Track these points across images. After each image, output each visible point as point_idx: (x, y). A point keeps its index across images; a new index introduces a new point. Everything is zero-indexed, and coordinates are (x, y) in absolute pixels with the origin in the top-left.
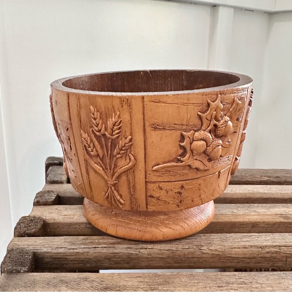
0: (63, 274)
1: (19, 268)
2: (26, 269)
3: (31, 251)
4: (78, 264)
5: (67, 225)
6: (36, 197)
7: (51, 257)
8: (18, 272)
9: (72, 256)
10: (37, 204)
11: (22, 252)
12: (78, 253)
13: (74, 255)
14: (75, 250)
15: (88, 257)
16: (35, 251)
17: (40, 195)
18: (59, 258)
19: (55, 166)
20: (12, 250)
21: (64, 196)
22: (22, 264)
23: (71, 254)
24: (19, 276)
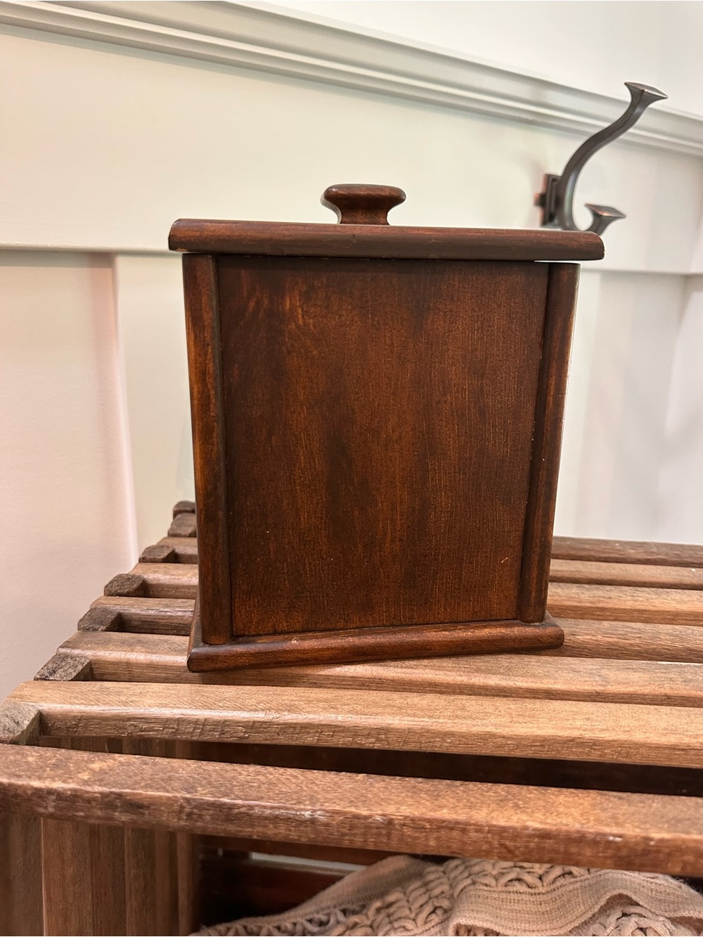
0: (144, 635)
1: (97, 627)
2: (104, 628)
3: (117, 611)
4: (171, 630)
5: (174, 588)
6: (143, 554)
7: (140, 620)
8: (95, 630)
9: (165, 619)
10: (143, 560)
11: (105, 611)
12: (170, 616)
13: (167, 619)
14: (168, 613)
15: (182, 622)
16: (121, 611)
17: (150, 550)
18: (149, 622)
19: (187, 514)
20: (95, 608)
21: (183, 553)
22: (101, 623)
23: (163, 618)
24: (95, 634)
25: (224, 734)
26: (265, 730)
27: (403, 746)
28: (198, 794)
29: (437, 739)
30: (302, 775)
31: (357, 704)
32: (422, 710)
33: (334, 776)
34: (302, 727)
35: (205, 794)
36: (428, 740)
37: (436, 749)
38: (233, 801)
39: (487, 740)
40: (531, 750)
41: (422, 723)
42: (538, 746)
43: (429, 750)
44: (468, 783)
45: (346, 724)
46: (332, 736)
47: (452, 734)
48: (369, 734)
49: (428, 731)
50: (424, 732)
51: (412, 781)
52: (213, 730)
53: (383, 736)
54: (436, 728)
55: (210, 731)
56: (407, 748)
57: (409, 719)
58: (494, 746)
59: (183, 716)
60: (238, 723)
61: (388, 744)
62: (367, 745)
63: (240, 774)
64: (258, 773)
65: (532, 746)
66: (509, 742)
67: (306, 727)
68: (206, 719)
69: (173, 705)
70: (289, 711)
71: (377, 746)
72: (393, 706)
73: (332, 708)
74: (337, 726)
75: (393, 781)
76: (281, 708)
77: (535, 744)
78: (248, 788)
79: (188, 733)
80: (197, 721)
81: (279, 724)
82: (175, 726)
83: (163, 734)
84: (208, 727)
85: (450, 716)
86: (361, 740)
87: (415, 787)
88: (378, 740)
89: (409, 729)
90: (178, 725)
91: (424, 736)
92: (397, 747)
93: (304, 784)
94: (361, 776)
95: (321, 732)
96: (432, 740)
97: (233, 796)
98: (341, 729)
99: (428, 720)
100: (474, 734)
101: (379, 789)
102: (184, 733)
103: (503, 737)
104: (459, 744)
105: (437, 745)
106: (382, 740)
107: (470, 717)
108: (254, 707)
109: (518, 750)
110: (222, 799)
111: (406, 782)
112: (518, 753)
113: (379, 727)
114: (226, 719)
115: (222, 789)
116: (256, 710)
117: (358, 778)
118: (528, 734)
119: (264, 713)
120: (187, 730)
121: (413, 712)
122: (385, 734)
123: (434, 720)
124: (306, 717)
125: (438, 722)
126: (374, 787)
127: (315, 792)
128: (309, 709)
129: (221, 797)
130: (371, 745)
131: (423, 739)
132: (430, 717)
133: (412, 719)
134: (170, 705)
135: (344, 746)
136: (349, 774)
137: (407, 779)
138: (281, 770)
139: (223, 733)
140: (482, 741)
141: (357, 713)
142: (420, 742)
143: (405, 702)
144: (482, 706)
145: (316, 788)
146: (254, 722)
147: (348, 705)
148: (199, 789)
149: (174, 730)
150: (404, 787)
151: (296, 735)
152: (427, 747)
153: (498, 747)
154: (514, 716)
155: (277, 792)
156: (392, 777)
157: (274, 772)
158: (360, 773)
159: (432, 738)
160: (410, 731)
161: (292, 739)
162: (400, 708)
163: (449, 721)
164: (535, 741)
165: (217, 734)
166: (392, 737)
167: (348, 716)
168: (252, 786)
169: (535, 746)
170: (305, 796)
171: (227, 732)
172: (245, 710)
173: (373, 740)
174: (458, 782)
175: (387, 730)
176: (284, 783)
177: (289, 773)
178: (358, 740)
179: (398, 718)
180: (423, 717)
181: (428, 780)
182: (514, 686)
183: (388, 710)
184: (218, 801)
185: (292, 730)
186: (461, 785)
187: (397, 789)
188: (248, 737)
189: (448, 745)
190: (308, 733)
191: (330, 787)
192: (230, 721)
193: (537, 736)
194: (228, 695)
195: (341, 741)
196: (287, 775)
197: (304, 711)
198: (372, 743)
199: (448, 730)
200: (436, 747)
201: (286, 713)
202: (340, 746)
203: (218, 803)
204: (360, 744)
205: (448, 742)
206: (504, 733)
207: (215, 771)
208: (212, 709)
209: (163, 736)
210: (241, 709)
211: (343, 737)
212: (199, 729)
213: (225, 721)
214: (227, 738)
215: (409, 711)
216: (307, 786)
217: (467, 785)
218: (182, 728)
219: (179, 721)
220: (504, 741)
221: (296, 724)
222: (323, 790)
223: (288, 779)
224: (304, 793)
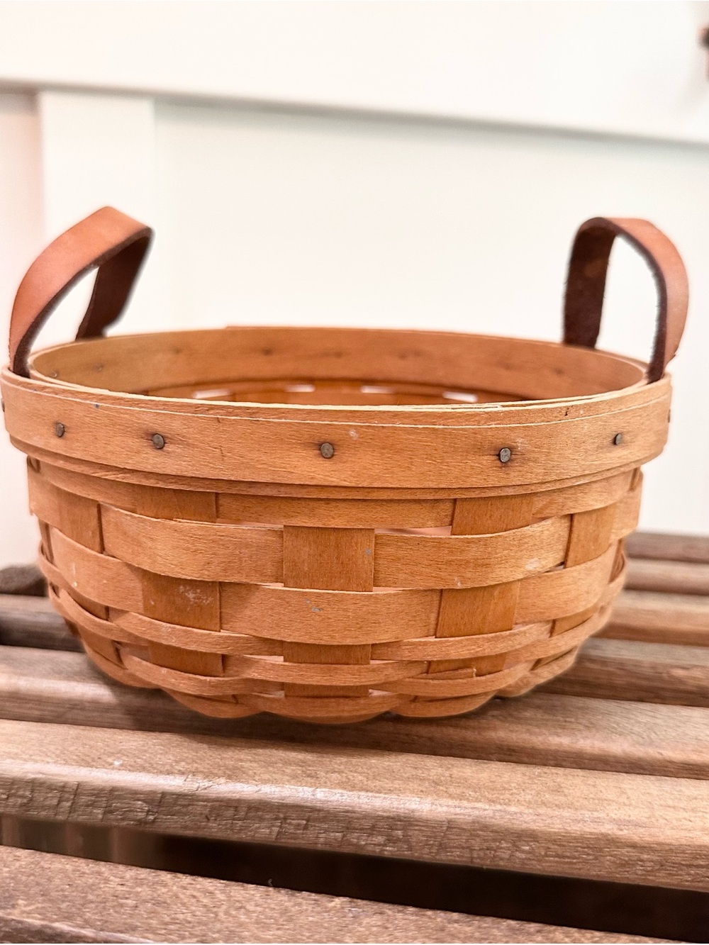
25: (111, 812)
26: (184, 810)
27: (437, 854)
28: (16, 912)
29: (504, 845)
30: (223, 892)
31: (356, 772)
32: (476, 788)
33: (286, 898)
34: (249, 808)
35: (29, 913)
36: (485, 845)
37: (502, 863)
38: (76, 930)
39: (601, 850)
40: (689, 874)
41: (477, 813)
42: (702, 866)
43: (487, 864)
44: (553, 928)
45: (330, 806)
46: (306, 827)
47: (532, 836)
48: (373, 827)
49: (485, 827)
50: (479, 829)
51: (440, 917)
52: (92, 805)
53: (400, 833)
54: (502, 822)
55: (88, 806)
56: (445, 858)
57: (451, 802)
58: (614, 862)
59: (40, 776)
60: (134, 794)
61: (410, 849)
62: (370, 848)
63: (107, 881)
64: (139, 882)
65: (690, 866)
66: (645, 856)
67: (257, 808)
68: (79, 785)
69: (27, 757)
70: (229, 777)
71: (389, 851)
72: (423, 780)
73: (309, 776)
74: (313, 809)
75: (400, 916)
76: (216, 771)
77: (696, 863)
78: (113, 907)
79: (49, 807)
80: (64, 787)
81: (208, 800)
82: (28, 793)
83: (7, 806)
84: (84, 799)
85: (530, 802)
86: (358, 838)
87: (442, 930)
88: (391, 840)
89: (449, 822)
90: (32, 791)
91: (478, 836)
92: (425, 854)
93: (224, 907)
94: (338, 901)
95: (285, 819)
96: (493, 845)
97: (79, 921)
98: (321, 814)
99: (487, 807)
100: (575, 838)
101: (369, 927)
102: (43, 808)
103: (634, 846)
104: (546, 855)
105: (503, 855)
106: (398, 840)
107: (570, 806)
108: (168, 767)
109: (662, 874)
110: (56, 925)
111: (425, 919)
112: (662, 879)
113: (391, 814)
114: (114, 784)
115: (64, 906)
116: (169, 773)
117: (332, 904)
118: (683, 842)
119: (183, 778)
120: (48, 803)
121: (459, 791)
122: (404, 829)
123: (499, 807)
124: (257, 789)
125: (505, 811)
126: (360, 924)
127: (241, 925)
128: (266, 776)
129: (56, 921)
130: (378, 849)
131: (476, 843)
132: (492, 801)
133: (457, 803)
134: (24, 756)
135: (327, 848)
136: (314, 896)
137: (430, 913)
138: (186, 880)
139: (109, 811)
140: (590, 852)
141: (353, 788)
142: (471, 850)
143: (447, 774)
144: (594, 786)
145: (243, 918)
146: (164, 794)
147: (340, 772)
148: (20, 902)
149: (25, 801)
150: (419, 928)
151: (240, 823)
152: (482, 859)
153: (622, 865)
154: (656, 807)
155: (167, 919)
156: (400, 908)
157: (170, 883)
158: (338, 895)
159: (494, 840)
160: (451, 825)
161: (232, 830)
162: (436, 783)
163: (526, 811)
164: (696, 856)
165: (98, 813)
166: (416, 836)
167: (336, 791)
168: (122, 905)
169: (698, 866)
170: (218, 932)
171: (117, 809)
172: (149, 772)
173: (380, 839)
174: (533, 925)
175: (406, 822)
176: (184, 904)
177: (198, 886)
178: (353, 837)
179: (429, 799)
180: (478, 800)
181: (471, 917)
182: (659, 756)
183: (411, 785)
184: (51, 928)
185: (230, 813)
186: (539, 931)
187: (406, 930)
188: (154, 821)
189: (524, 856)
190: (261, 819)
191: (271, 918)
192: (122, 789)
193: (700, 846)
194: (125, 746)
195: (322, 838)
196: (195, 889)
197: (257, 778)
198: (379, 845)
199: (524, 826)
200: (502, 859)
201: (223, 780)
202: (319, 847)
203: (49, 931)
204: (357, 845)
205: (523, 852)
206: (636, 839)
207: (63, 871)
208: (92, 767)
209: (8, 809)
210: (143, 769)
211: (326, 831)
212: (67, 800)
213: (113, 790)
214: (117, 820)
215: (452, 790)
216: (227, 913)
217: (549, 932)
218: (39, 797)
219: (34, 785)
220: (634, 854)
221: (239, 801)
222: (257, 922)
223: (194, 897)
224: (218, 926)
